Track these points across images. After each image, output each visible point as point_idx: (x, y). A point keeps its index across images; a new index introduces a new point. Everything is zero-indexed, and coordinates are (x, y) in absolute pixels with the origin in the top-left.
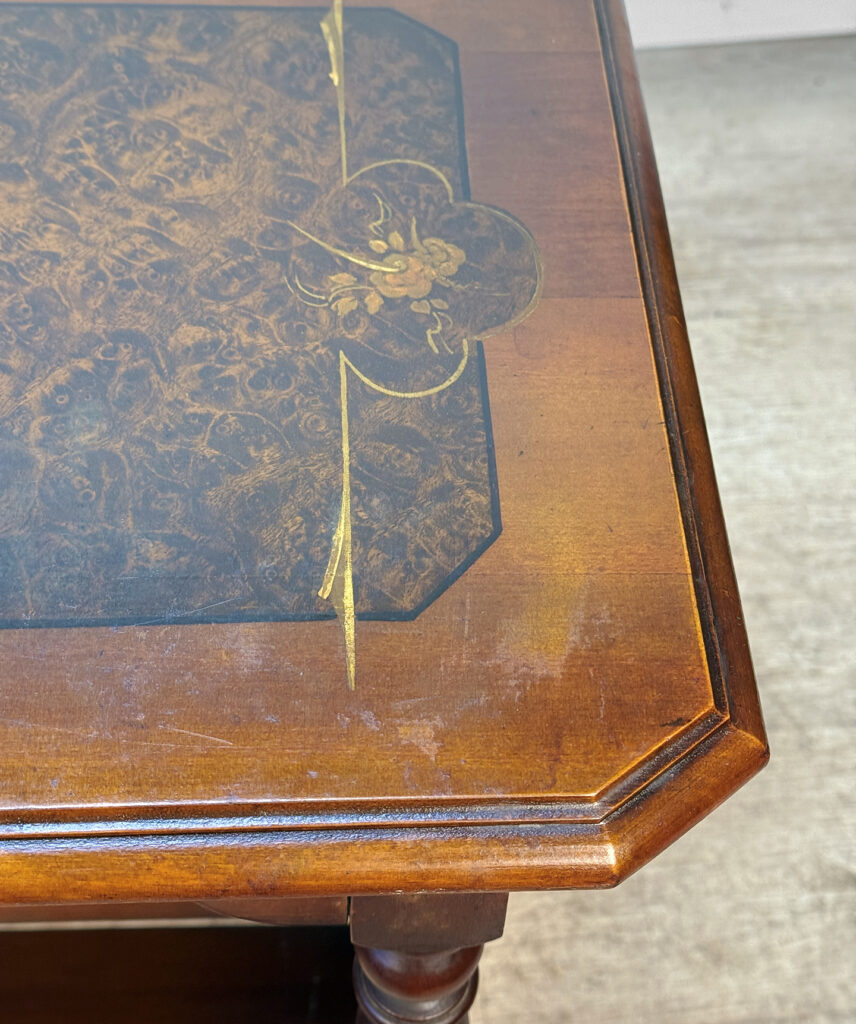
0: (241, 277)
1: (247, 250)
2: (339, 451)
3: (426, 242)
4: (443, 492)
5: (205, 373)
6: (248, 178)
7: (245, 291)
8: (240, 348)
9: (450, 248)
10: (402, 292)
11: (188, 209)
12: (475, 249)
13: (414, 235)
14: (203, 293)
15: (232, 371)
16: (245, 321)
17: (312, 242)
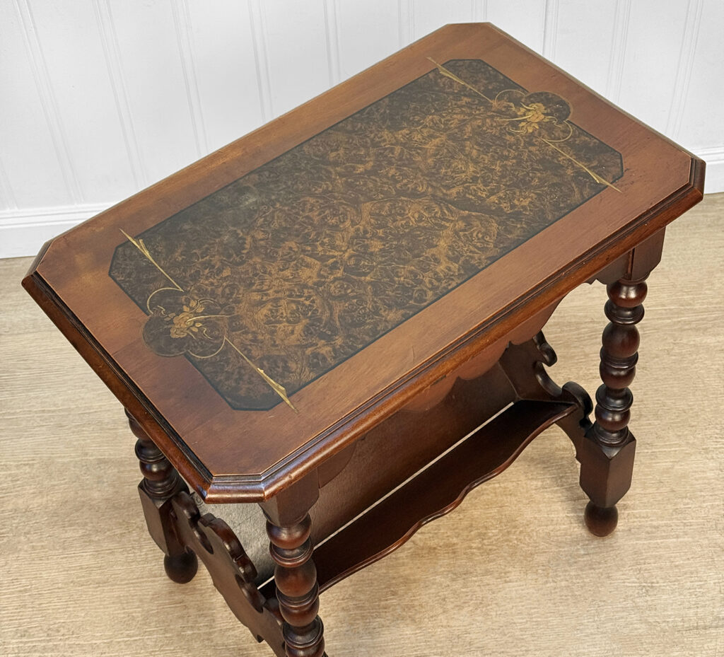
0: (228, 294)
1: (233, 302)
2: (163, 269)
3: (186, 334)
4: (129, 275)
5: (213, 267)
6: (254, 321)
7: (223, 291)
8: (210, 277)
9: (177, 336)
10: (181, 316)
11: (261, 304)
12: (170, 341)
13: (191, 334)
14: (234, 284)
15: (207, 271)
16: (216, 284)
17: (218, 314)
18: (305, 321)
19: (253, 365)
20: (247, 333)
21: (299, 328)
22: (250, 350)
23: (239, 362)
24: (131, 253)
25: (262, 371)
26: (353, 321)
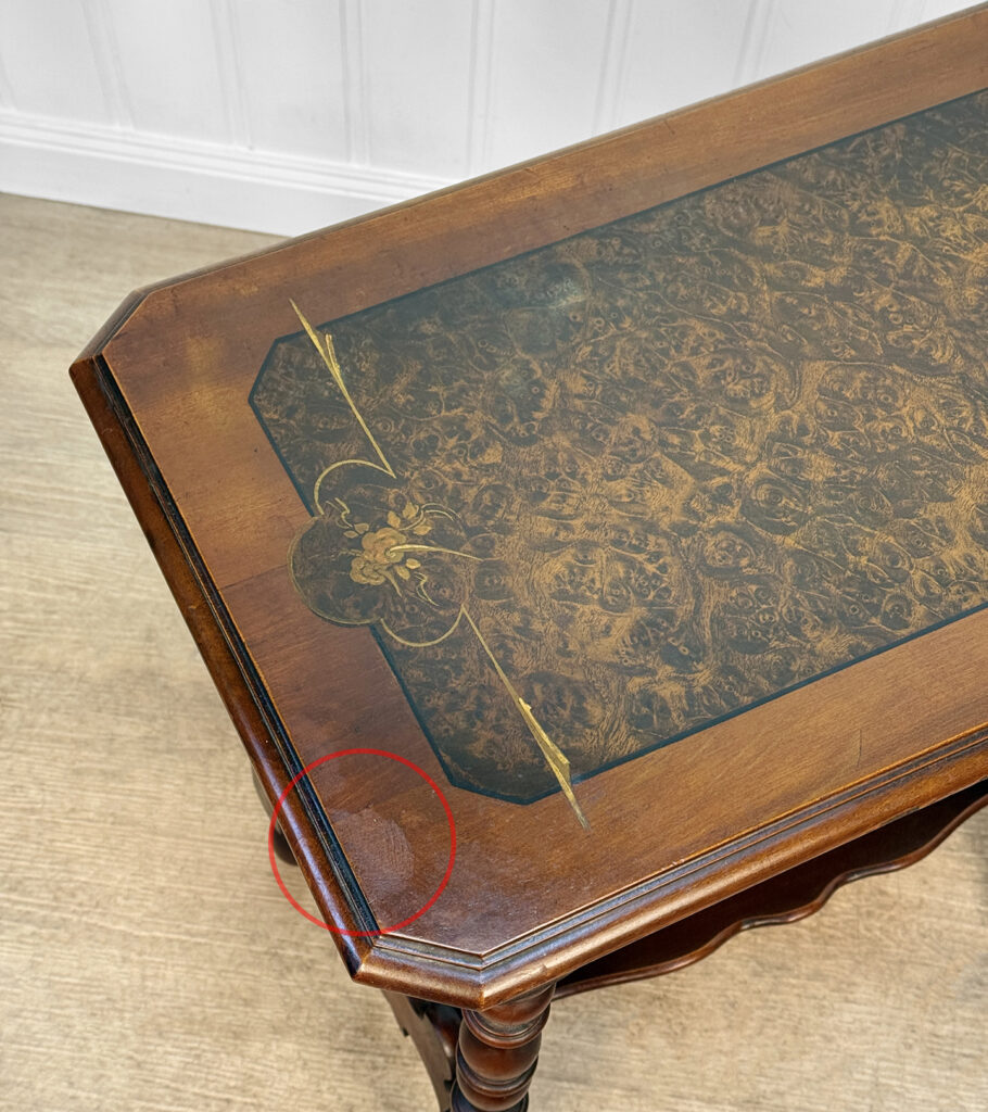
0: (487, 507)
1: (495, 528)
2: (362, 415)
3: (382, 580)
4: (291, 412)
5: (468, 435)
6: (530, 584)
7: (479, 497)
8: (457, 458)
9: (364, 580)
10: (380, 535)
11: (553, 546)
12: (348, 587)
13: (393, 581)
14: (504, 487)
15: (452, 442)
16: (465, 477)
17: (458, 551)
18: (638, 612)
19: (511, 690)
20: (509, 608)
21: (623, 623)
22: (511, 651)
23: (482, 674)
24: (303, 362)
25: (527, 708)
26: (741, 636)
